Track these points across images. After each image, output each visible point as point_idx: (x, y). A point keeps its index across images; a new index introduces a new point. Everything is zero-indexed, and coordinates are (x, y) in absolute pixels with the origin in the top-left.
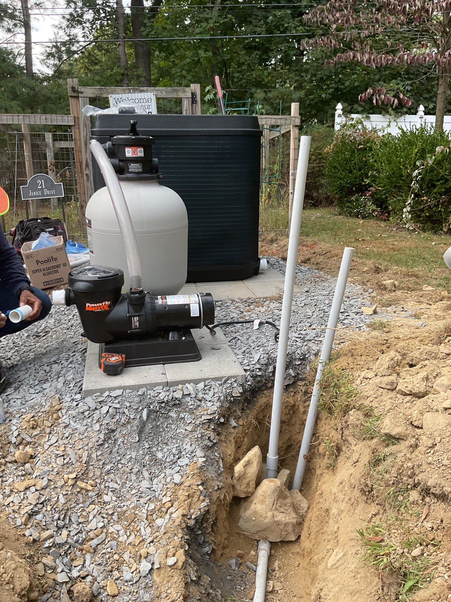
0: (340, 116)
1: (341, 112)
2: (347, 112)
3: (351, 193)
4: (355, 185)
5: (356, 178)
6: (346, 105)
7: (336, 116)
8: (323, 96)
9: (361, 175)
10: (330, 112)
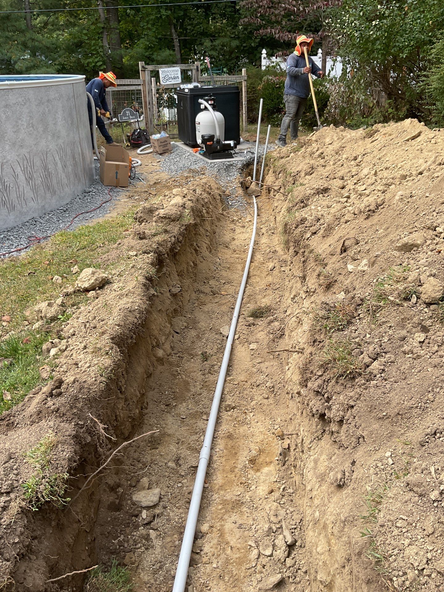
0: (264, 58)
1: (265, 56)
2: (269, 55)
3: (274, 113)
4: (275, 108)
5: (276, 104)
6: (269, 50)
7: (262, 58)
8: (253, 45)
9: (279, 102)
10: (258, 55)
